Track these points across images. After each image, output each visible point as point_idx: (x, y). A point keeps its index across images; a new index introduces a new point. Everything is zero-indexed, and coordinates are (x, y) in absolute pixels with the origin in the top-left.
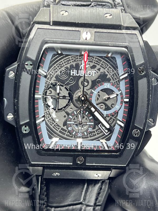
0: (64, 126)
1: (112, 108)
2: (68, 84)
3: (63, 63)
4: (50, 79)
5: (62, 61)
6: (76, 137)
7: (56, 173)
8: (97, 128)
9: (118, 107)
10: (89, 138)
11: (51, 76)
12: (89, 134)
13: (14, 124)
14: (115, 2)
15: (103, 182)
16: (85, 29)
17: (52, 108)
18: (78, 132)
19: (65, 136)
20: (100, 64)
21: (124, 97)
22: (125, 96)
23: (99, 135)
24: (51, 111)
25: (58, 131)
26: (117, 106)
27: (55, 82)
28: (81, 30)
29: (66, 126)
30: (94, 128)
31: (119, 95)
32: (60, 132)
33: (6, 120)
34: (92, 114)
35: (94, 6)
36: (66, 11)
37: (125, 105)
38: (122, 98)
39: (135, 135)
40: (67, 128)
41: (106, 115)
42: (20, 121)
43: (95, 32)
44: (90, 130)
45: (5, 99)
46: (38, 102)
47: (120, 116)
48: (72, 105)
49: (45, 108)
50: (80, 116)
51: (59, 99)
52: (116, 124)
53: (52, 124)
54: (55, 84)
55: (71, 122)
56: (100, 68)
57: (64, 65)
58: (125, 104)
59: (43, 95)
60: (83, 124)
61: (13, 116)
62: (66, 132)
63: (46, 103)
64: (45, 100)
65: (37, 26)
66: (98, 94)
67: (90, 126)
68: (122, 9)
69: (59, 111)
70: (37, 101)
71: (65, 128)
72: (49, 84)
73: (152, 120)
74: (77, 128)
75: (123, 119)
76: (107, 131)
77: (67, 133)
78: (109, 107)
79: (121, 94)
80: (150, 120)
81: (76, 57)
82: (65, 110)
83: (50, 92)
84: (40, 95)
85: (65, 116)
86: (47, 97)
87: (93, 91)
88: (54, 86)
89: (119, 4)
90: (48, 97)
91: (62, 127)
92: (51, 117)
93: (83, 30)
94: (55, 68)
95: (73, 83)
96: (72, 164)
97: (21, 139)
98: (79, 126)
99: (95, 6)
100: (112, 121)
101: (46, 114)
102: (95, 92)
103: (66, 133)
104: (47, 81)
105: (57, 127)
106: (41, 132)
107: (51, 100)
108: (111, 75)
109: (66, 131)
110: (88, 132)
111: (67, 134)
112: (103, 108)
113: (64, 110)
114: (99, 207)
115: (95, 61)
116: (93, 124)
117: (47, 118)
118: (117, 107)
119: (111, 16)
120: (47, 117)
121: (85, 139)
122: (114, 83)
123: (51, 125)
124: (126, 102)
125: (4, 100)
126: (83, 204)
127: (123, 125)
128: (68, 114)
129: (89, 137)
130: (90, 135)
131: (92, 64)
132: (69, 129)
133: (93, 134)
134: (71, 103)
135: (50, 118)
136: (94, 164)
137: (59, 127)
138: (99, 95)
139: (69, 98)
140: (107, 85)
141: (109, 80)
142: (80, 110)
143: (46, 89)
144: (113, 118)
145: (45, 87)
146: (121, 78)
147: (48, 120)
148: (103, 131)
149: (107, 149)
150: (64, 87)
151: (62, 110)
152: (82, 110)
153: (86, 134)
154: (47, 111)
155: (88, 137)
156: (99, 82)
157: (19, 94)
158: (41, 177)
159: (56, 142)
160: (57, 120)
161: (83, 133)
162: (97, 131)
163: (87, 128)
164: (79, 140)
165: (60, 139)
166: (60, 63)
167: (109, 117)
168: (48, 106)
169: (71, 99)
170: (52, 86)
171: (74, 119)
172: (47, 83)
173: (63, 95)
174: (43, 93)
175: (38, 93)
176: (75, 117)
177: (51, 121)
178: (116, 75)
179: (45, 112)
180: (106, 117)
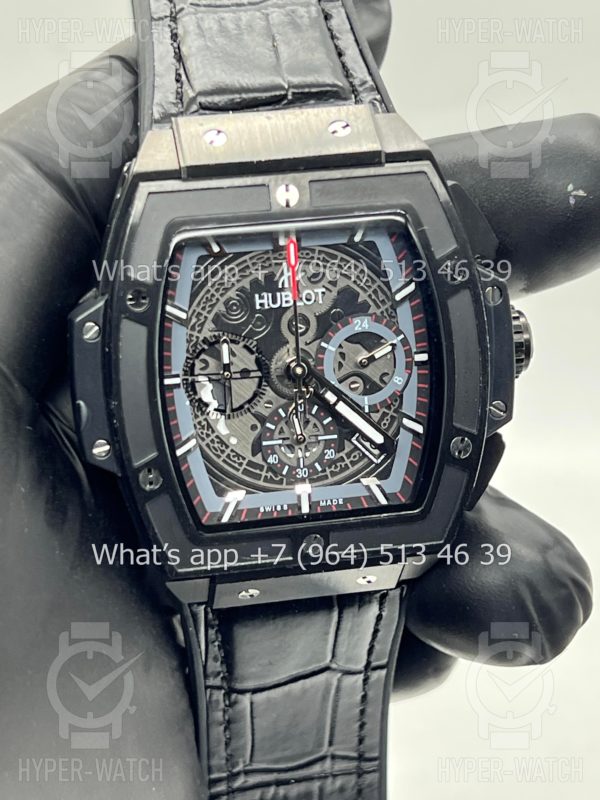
0: (254, 455)
1: (383, 385)
2: (249, 336)
4: (198, 329)
6: (293, 479)
7: (250, 591)
8: (348, 448)
9: (400, 381)
10: (331, 480)
11: (199, 320)
12: (327, 469)
13: (114, 468)
14: (351, 80)
15: (383, 597)
16: (280, 176)
17: (215, 410)
18: (295, 465)
19: (261, 483)
21: (414, 350)
22: (417, 348)
23: (356, 467)
24: (214, 417)
26: (398, 378)
27: (213, 334)
28: (270, 181)
29: (260, 455)
30: (340, 449)
31: (399, 345)
32: (245, 472)
33: (92, 462)
34: (330, 410)
36: (219, 132)
37: (420, 372)
38: (408, 354)
39: (460, 453)
40: (265, 460)
41: (370, 406)
42: (133, 460)
43: (311, 181)
44: (330, 454)
45: (82, 403)
46: (173, 397)
47: (410, 405)
48: (269, 393)
49: (196, 410)
50: (296, 420)
51: (232, 382)
52: (401, 429)
53: (219, 453)
54: (214, 340)
55: (272, 439)
58: (418, 370)
59: (185, 375)
60: (308, 440)
61: (107, 447)
62: (261, 470)
63: (197, 398)
64: (191, 388)
65: (145, 188)
66: (341, 350)
67: (328, 444)
68: (376, 99)
69: (235, 413)
70: (171, 395)
71: (258, 459)
72: (197, 342)
73: (502, 404)
74: (291, 456)
75: (419, 413)
76: (376, 452)
77: (267, 472)
78: (374, 383)
79: (405, 342)
80: (495, 407)
82: (253, 411)
83: (204, 365)
84: (177, 376)
85: (254, 427)
86: (196, 379)
87: (323, 344)
88: (213, 346)
89: (364, 83)
90: (200, 378)
91: (249, 457)
92: (215, 434)
93: (276, 181)
94: (209, 296)
95: (266, 329)
96: (290, 558)
97: (140, 508)
98: (296, 447)
100: (387, 423)
101: (198, 427)
102: (330, 348)
103: (264, 474)
104: (191, 336)
105: (236, 459)
106: (192, 481)
107: (210, 386)
108: (368, 294)
109: (261, 468)
110: (325, 461)
111: (266, 477)
112: (357, 388)
113: (248, 409)
114: (383, 672)
116: (335, 436)
117: (203, 439)
118: (398, 380)
119: (348, 128)
120: (204, 436)
121: (317, 484)
122: (379, 314)
123: (219, 457)
124: (420, 364)
125: (79, 404)
126: (334, 670)
127: (419, 429)
128: (262, 419)
129: (329, 476)
130: (333, 469)
132: (271, 460)
133: (341, 465)
134: (268, 388)
137: (241, 460)
138: (342, 355)
139: (259, 374)
140: (361, 324)
141: (363, 310)
142: (294, 405)
143: (190, 357)
144: (391, 413)
145: (188, 351)
146: (398, 297)
147: (208, 445)
148: (367, 453)
149: (383, 501)
150: (242, 344)
151: (242, 411)
152: (300, 402)
153: (320, 469)
154: (201, 418)
155: (326, 477)
156: (338, 318)
157: (118, 383)
158: (203, 606)
159: (239, 503)
160: (233, 441)
161: (311, 466)
162: (348, 455)
163: (320, 452)
164: (303, 490)
165: (248, 493)
167: (378, 411)
168: (200, 406)
169: (265, 377)
170: (206, 347)
171: (281, 431)
172: (192, 341)
173: (242, 366)
174: (185, 371)
175: (170, 370)
176: (282, 424)
177: (216, 445)
178: (384, 292)
179: (196, 421)
180: (372, 414)
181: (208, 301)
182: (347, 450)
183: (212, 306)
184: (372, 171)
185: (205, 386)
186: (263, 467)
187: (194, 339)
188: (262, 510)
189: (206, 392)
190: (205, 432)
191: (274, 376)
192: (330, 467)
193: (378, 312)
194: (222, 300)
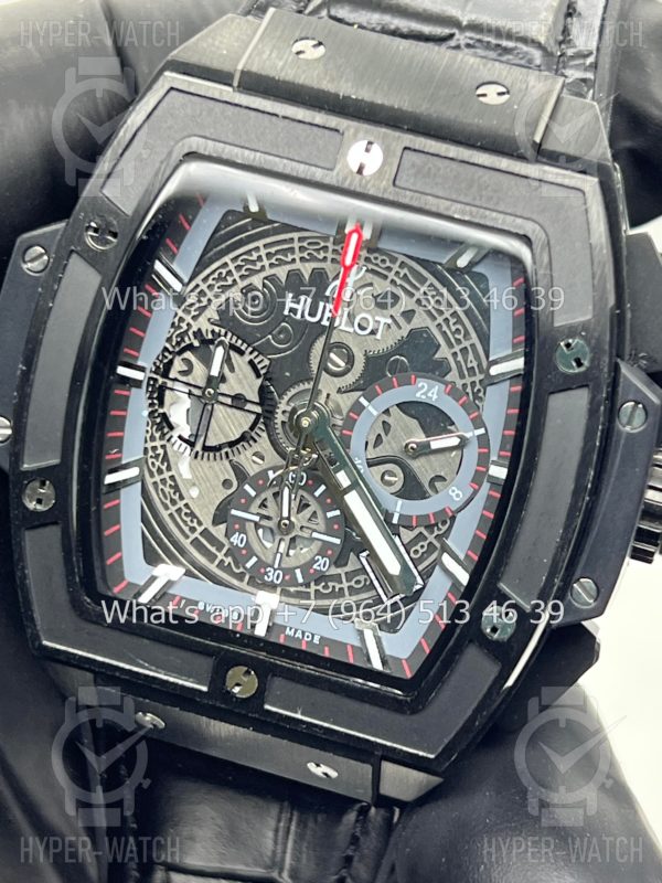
0: (216, 522)
1: (430, 493)
2: (263, 350)
3: (260, 258)
4: (194, 313)
5: (257, 249)
6: (258, 581)
7: (149, 715)
8: (352, 565)
9: (458, 496)
12: (312, 584)
14: (566, 46)
16: (366, 126)
18: (269, 561)
19: (213, 568)
21: (494, 457)
22: (499, 456)
23: (354, 599)
24: (175, 448)
25: (187, 537)
26: (457, 492)
27: (210, 327)
28: (348, 128)
29: (223, 527)
30: (340, 561)
31: (475, 443)
32: (196, 543)
34: (336, 496)
35: (463, 46)
36: (319, 44)
37: (491, 493)
38: (484, 460)
39: (494, 630)
40: (228, 535)
41: (401, 516)
42: (26, 458)
43: (406, 148)
44: (322, 565)
46: (127, 397)
47: (461, 538)
48: (263, 443)
49: (155, 427)
51: (216, 406)
52: (437, 568)
53: (168, 502)
54: (210, 336)
55: (246, 511)
56: (413, 311)
57: (263, 267)
58: (490, 489)
59: (155, 372)
60: (297, 532)
61: (9, 432)
62: (219, 550)
63: (161, 411)
64: (159, 395)
65: (171, 78)
66: (385, 418)
67: (323, 548)
69: (206, 454)
70: (126, 393)
71: (219, 531)
72: (186, 332)
73: (593, 586)
74: (268, 545)
75: (469, 554)
77: (226, 555)
78: (419, 485)
79: (483, 441)
80: (583, 589)
81: (319, 244)
82: (231, 457)
83: (186, 369)
84: (142, 369)
85: (226, 484)
86: (170, 384)
87: (362, 400)
88: (205, 345)
89: (581, 56)
90: (178, 386)
91: (207, 523)
92: (170, 473)
93: (357, 131)
94: (224, 271)
95: (289, 348)
96: (205, 689)
98: (279, 537)
99: (468, 46)
100: (421, 551)
101: (151, 453)
103: (220, 556)
104: (181, 320)
105: (188, 519)
106: (117, 527)
107: (187, 402)
108: (453, 350)
109: (220, 546)
110: (312, 571)
111: (222, 561)
112: (394, 482)
113: (227, 453)
115: (397, 273)
116: (337, 541)
117: (152, 475)
118: (454, 494)
120: (154, 470)
121: (292, 601)
122: (459, 386)
123: (167, 508)
124: (494, 481)
127: (464, 577)
128: (239, 472)
129: (312, 596)
130: (320, 587)
131: (381, 287)
132: (235, 539)
133: (334, 587)
134: (264, 435)
136: (299, 716)
137: (195, 525)
138: (386, 427)
139: (258, 409)
140: (427, 390)
141: (437, 370)
143: (171, 349)
144: (431, 538)
145: (169, 340)
146: (494, 371)
147: (155, 484)
148: (376, 583)
149: (377, 665)
150: (247, 357)
151: (218, 454)
153: (300, 580)
154: (158, 443)
155: (307, 596)
156: (396, 368)
159: (170, 584)
160: (193, 492)
161: (289, 571)
162: (349, 576)
163: (309, 558)
164: (268, 601)
165: (188, 573)
166: (249, 252)
167: (410, 528)
168: (165, 423)
169: (267, 415)
170: (196, 344)
171: (263, 505)
172: (179, 327)
173: (237, 390)
174: (158, 368)
175: (136, 358)
176: (268, 494)
177: (167, 490)
178: (477, 357)
179: (150, 445)
180: (401, 529)
181: (220, 278)
182: (349, 568)
183: (225, 288)
184: (504, 163)
185: (179, 398)
186: (223, 545)
187: (184, 326)
189: (179, 409)
190: (157, 464)
191: (280, 418)
192: (317, 584)
193: (459, 383)
194: (242, 284)
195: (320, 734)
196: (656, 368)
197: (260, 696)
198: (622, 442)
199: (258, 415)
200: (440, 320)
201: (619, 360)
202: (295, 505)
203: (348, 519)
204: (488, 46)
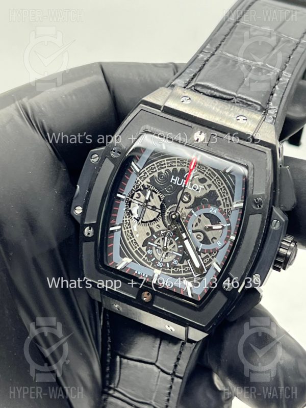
0: (143, 246)
1: (212, 243)
2: (163, 193)
3: (165, 164)
4: (142, 179)
5: (164, 161)
6: (155, 264)
7: (117, 305)
9: (220, 244)
10: (171, 274)
11: (144, 175)
14: (268, 105)
15: (183, 344)
16: (200, 127)
17: (135, 218)
18: (159, 260)
19: (141, 260)
20: (213, 180)
21: (232, 233)
22: (234, 233)
23: (185, 274)
27: (147, 184)
28: (195, 126)
29: (145, 247)
30: (181, 262)
31: (226, 228)
32: (136, 252)
34: (181, 241)
35: (235, 102)
36: (189, 99)
37: (230, 245)
38: (229, 234)
39: (226, 287)
40: (147, 250)
41: (202, 249)
42: (86, 220)
44: (175, 262)
45: (78, 187)
46: (119, 204)
47: (220, 258)
48: (160, 222)
49: (127, 214)
51: (147, 209)
52: (212, 267)
53: (129, 238)
54: (147, 187)
55: (153, 243)
56: (211, 185)
57: (165, 167)
58: (230, 243)
59: (129, 197)
60: (168, 251)
61: (81, 211)
62: (144, 255)
63: (129, 209)
64: (129, 203)
65: (142, 107)
66: (199, 217)
67: (176, 257)
69: (142, 224)
70: (119, 202)
71: (144, 249)
72: (139, 185)
73: (259, 276)
74: (159, 254)
75: (222, 263)
77: (146, 256)
78: (209, 242)
79: (230, 228)
81: (183, 161)
83: (138, 196)
84: (125, 195)
85: (148, 234)
86: (133, 200)
87: (193, 212)
88: (145, 189)
90: (135, 201)
91: (141, 246)
93: (198, 128)
94: (153, 167)
95: (171, 193)
96: (135, 298)
98: (162, 252)
99: (237, 102)
100: (207, 261)
101: (125, 222)
102: (195, 214)
103: (144, 257)
104: (138, 181)
105: (135, 244)
106: (112, 245)
107: (138, 207)
108: (223, 198)
109: (144, 253)
110: (172, 264)
111: (144, 258)
112: (200, 238)
113: (149, 224)
115: (207, 173)
116: (181, 255)
117: (125, 229)
119: (245, 121)
120: (126, 227)
121: (165, 273)
122: (223, 210)
123: (128, 240)
124: (231, 241)
127: (219, 269)
128: (153, 232)
129: (172, 272)
130: (174, 270)
131: (201, 176)
132: (149, 251)
133: (179, 270)
134: (161, 219)
135: (129, 229)
136: (164, 309)
137: (137, 246)
138: (199, 220)
139: (160, 211)
140: (213, 210)
141: (217, 204)
143: (134, 190)
144: (210, 257)
145: (134, 187)
146: (235, 206)
147: (125, 232)
148: (192, 270)
149: (190, 296)
150: (158, 194)
151: (146, 224)
153: (168, 266)
154: (127, 219)
155: (170, 272)
156: (204, 202)
159: (128, 264)
160: (137, 235)
161: (165, 263)
162: (184, 267)
163: (171, 260)
164: (157, 272)
165: (133, 261)
166: (161, 162)
167: (204, 253)
168: (130, 213)
169: (162, 213)
170: (142, 189)
171: (159, 242)
172: (137, 183)
173: (154, 204)
174: (130, 195)
175: (123, 192)
176: (160, 238)
177: (129, 234)
178: (230, 201)
179: (125, 219)
180: (201, 253)
181: (152, 169)
182: (184, 264)
183: (153, 172)
185: (135, 205)
186: (145, 253)
187: (139, 183)
188: (136, 272)
189: (135, 209)
190: (127, 225)
191: (166, 214)
192: (173, 268)
194: (158, 171)
195: (170, 316)
196: (286, 210)
197: (152, 301)
198: (272, 232)
199: (160, 213)
200: (219, 188)
201: (273, 206)
202: (169, 242)
203: (185, 248)
204: (243, 103)
